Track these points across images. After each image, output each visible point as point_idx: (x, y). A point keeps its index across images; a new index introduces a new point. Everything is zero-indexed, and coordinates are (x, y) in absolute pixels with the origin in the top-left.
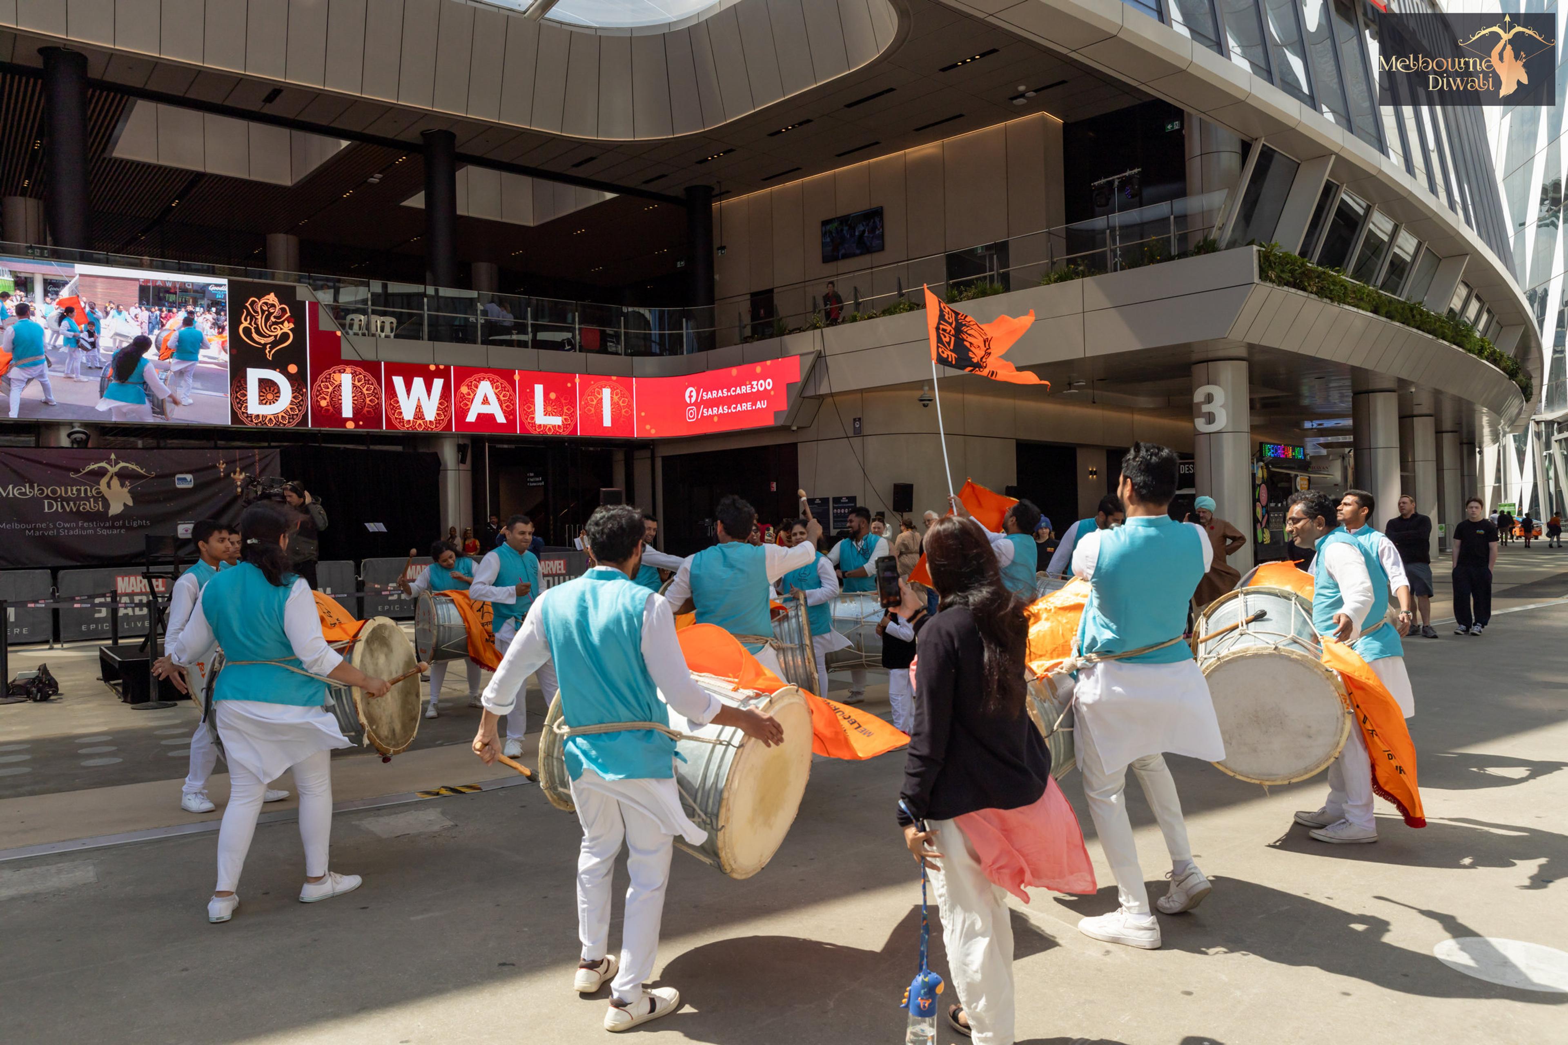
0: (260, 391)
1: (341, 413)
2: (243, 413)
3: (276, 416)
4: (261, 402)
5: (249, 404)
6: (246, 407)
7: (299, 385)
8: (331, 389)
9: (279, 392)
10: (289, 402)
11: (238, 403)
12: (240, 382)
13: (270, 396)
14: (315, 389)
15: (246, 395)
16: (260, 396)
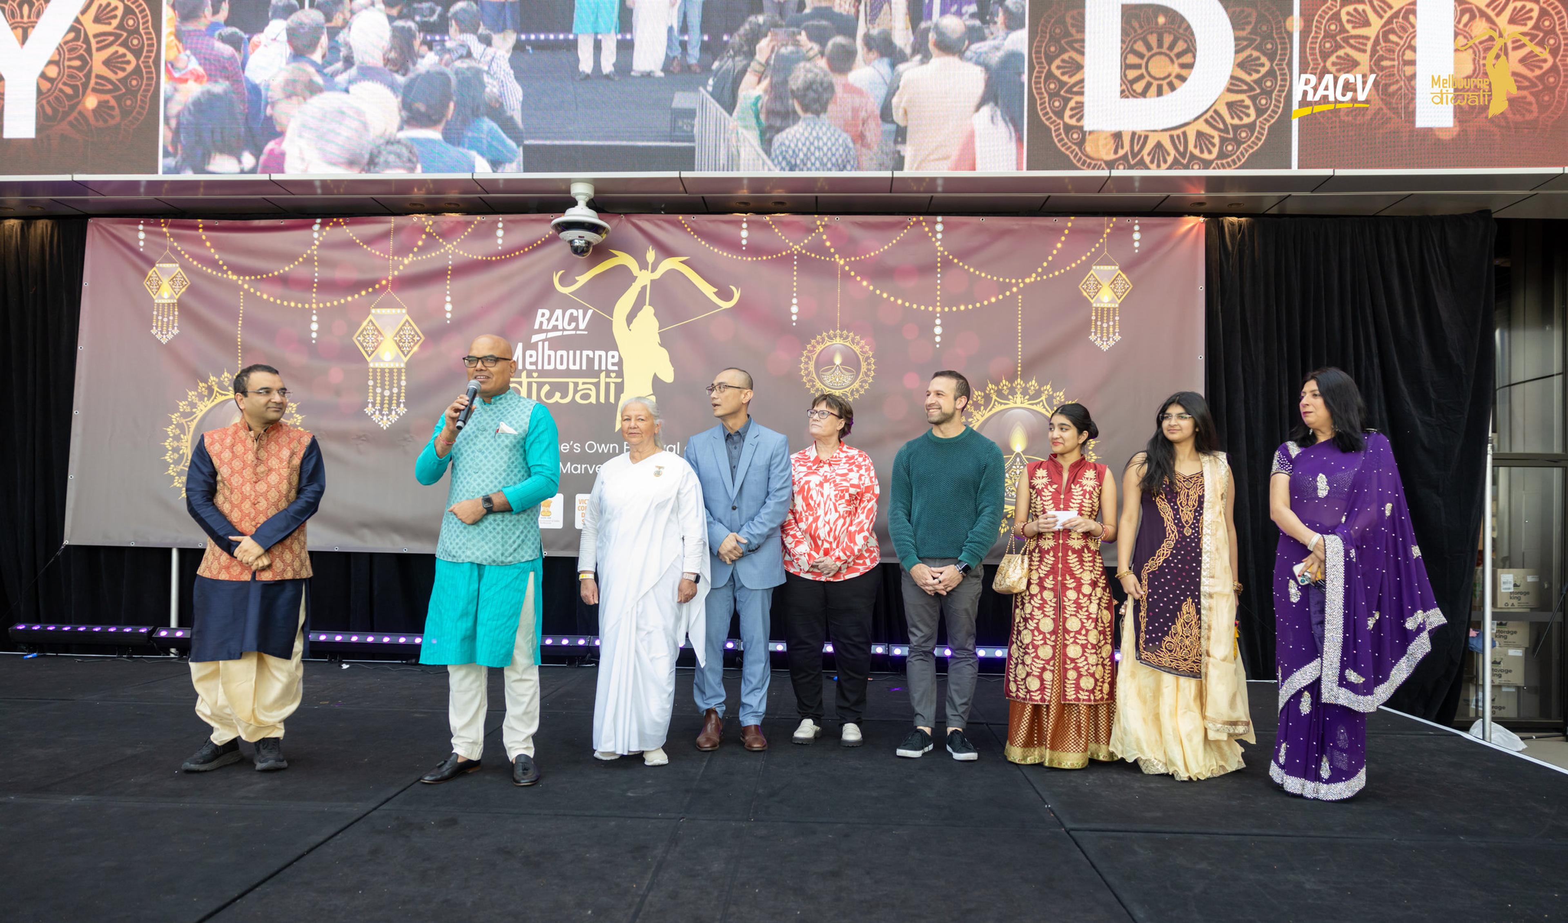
0: (1127, 49)
1: (1411, 115)
2: (1068, 128)
3: (1177, 135)
4: (1128, 90)
5: (1087, 99)
6: (1080, 106)
7: (1261, 19)
8: (1376, 23)
9: (1191, 49)
10: (1225, 81)
11: (1053, 95)
12: (1061, 21)
13: (1160, 67)
14: (1318, 33)
15: (1080, 67)
16: (1126, 66)
